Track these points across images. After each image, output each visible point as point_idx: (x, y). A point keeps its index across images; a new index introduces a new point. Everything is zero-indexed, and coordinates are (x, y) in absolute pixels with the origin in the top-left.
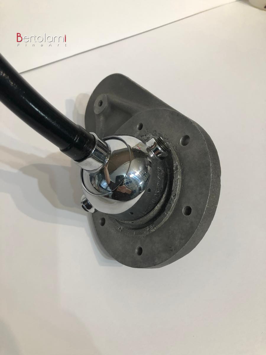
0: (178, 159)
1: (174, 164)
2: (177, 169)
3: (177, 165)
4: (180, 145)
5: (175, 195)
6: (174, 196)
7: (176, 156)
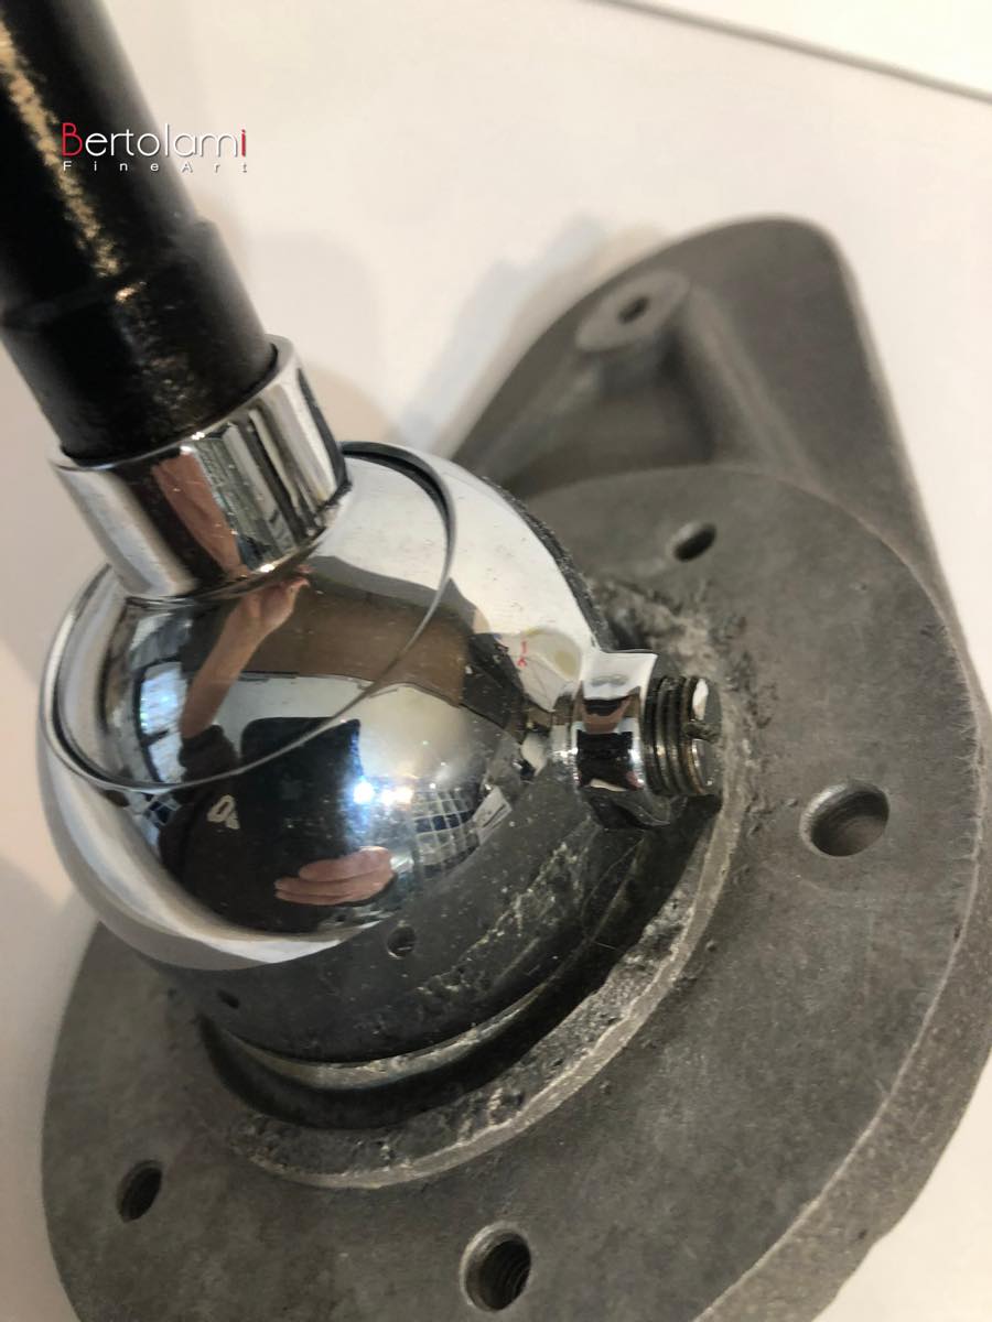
0: (715, 894)
1: (668, 908)
2: (660, 947)
3: (679, 929)
4: (797, 822)
5: (521, 1099)
6: (506, 1100)
7: (725, 866)
